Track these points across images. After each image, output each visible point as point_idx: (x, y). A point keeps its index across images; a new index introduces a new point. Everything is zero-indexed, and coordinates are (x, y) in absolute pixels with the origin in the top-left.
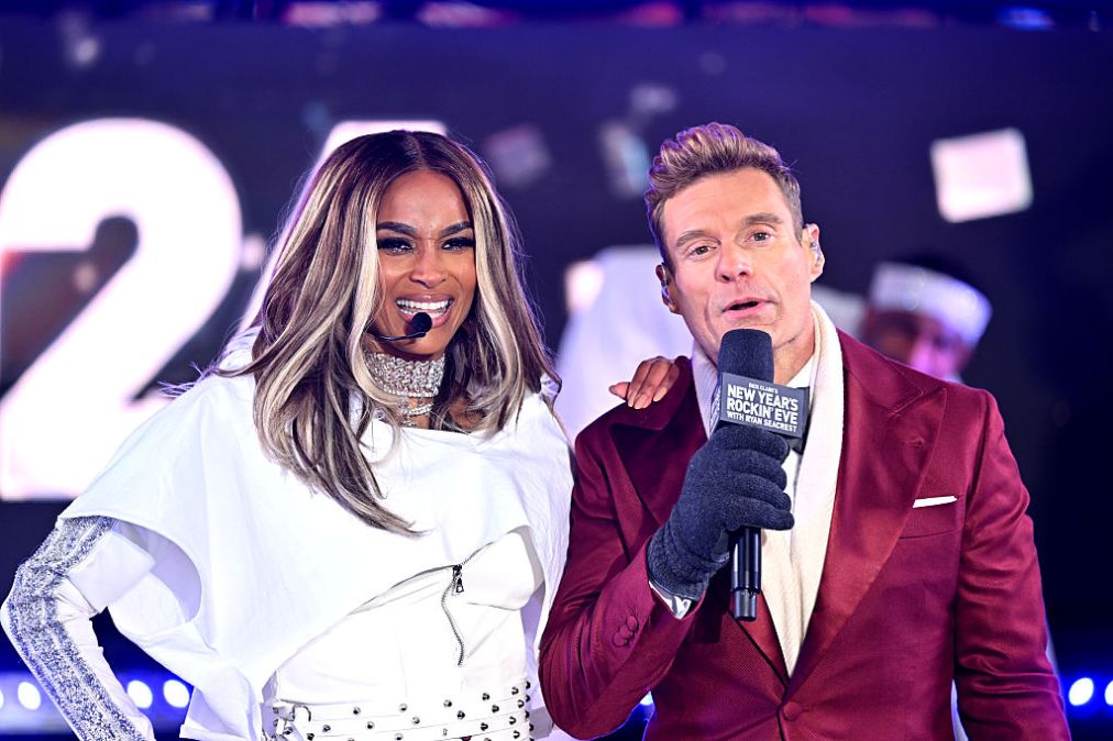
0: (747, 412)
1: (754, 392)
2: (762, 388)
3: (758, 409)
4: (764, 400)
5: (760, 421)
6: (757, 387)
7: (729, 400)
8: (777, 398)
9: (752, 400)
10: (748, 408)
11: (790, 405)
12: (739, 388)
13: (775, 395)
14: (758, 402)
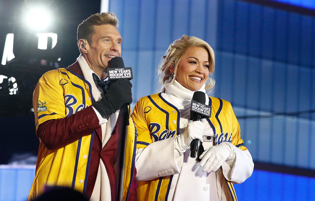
0: (116, 76)
1: (117, 71)
2: (119, 69)
3: (119, 74)
4: (120, 72)
5: (120, 77)
6: (118, 69)
7: (110, 74)
8: (124, 71)
9: (117, 73)
10: (116, 75)
11: (128, 71)
12: (112, 71)
13: (123, 70)
14: (119, 73)
